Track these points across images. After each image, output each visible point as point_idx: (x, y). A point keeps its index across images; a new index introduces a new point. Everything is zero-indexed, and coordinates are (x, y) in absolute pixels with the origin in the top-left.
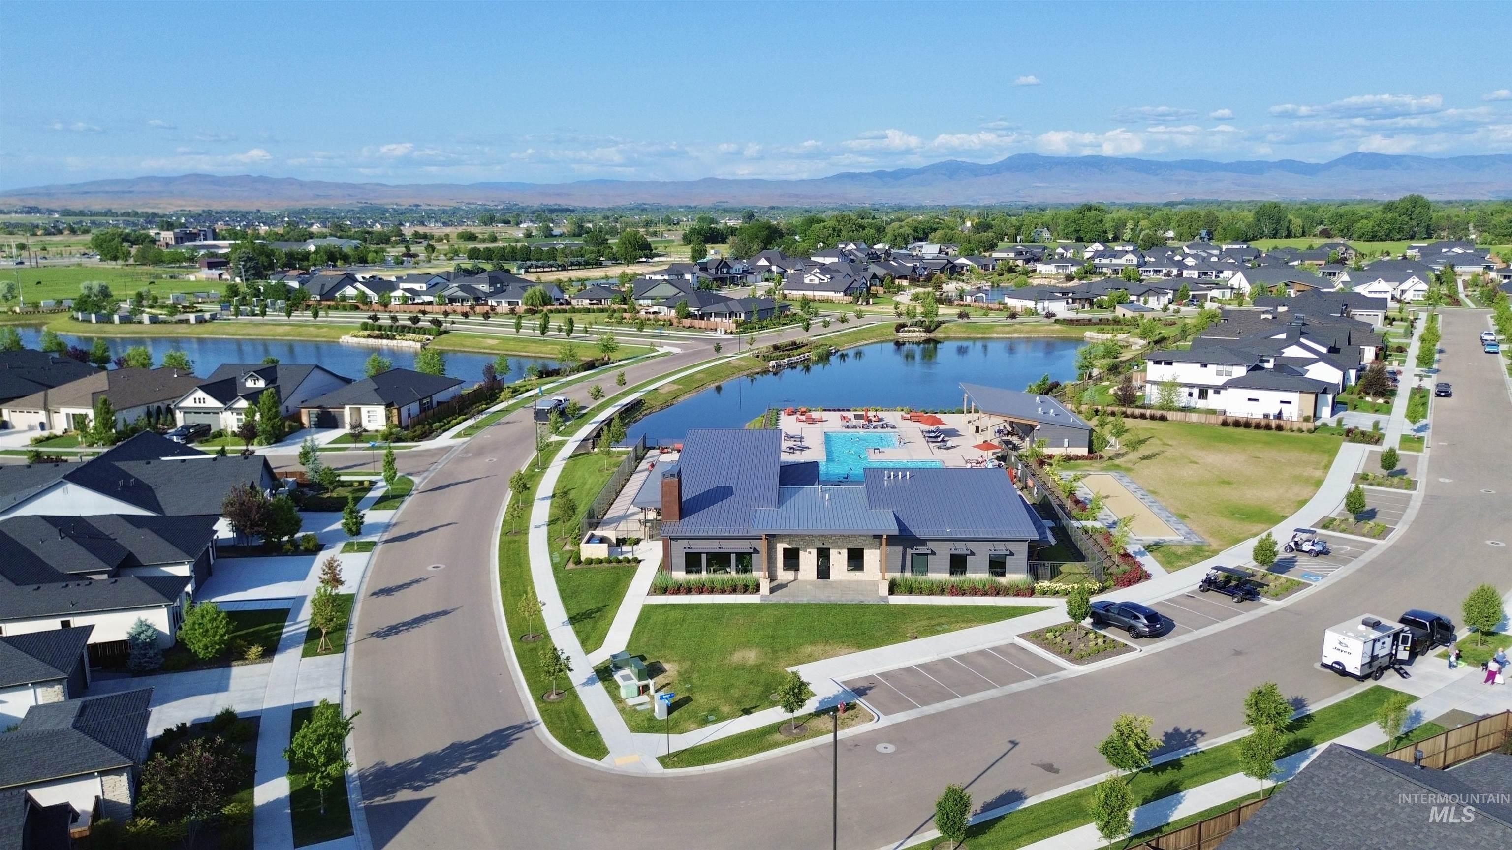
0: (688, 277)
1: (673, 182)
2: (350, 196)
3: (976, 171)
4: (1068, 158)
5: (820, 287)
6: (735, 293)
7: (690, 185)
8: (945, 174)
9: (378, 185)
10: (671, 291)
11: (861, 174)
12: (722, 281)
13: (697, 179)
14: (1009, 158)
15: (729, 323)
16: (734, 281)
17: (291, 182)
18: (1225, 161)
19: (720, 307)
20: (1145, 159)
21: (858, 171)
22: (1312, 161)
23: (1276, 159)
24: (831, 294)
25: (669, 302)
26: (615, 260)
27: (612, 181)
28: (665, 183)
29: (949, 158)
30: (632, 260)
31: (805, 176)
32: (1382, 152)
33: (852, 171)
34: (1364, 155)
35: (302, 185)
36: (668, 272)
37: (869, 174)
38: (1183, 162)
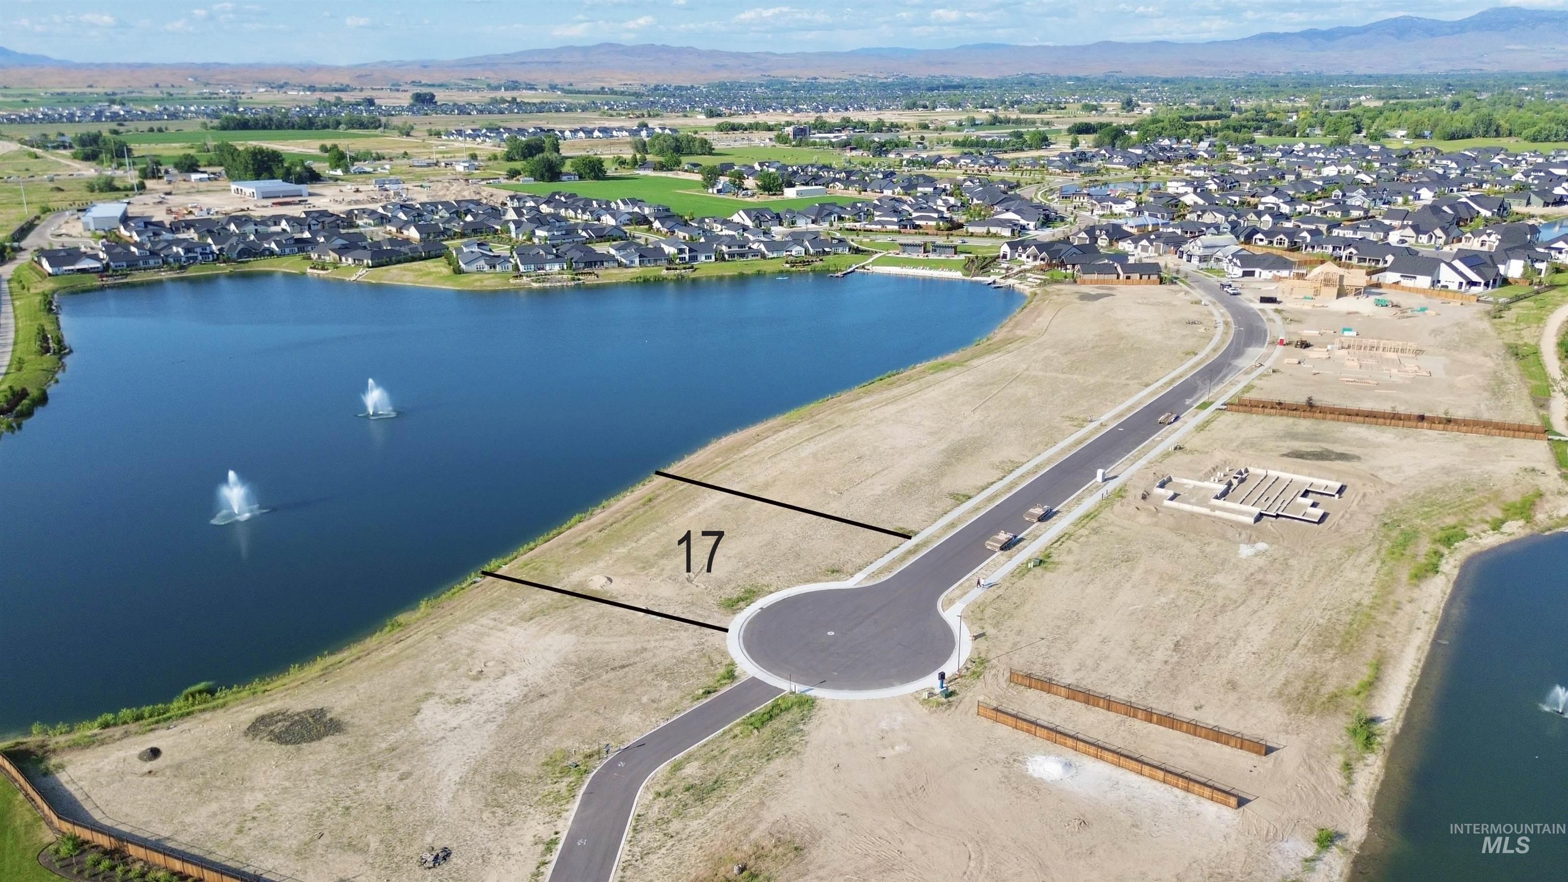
0: (1067, 159)
3: (1433, 29)
5: (1119, 163)
6: (1082, 165)
10: (1060, 164)
12: (1081, 160)
14: (1481, 13)
15: (1078, 174)
16: (1086, 160)
19: (1076, 169)
24: (1122, 167)
25: (1059, 167)
26: (1030, 147)
30: (1039, 148)
36: (1059, 156)
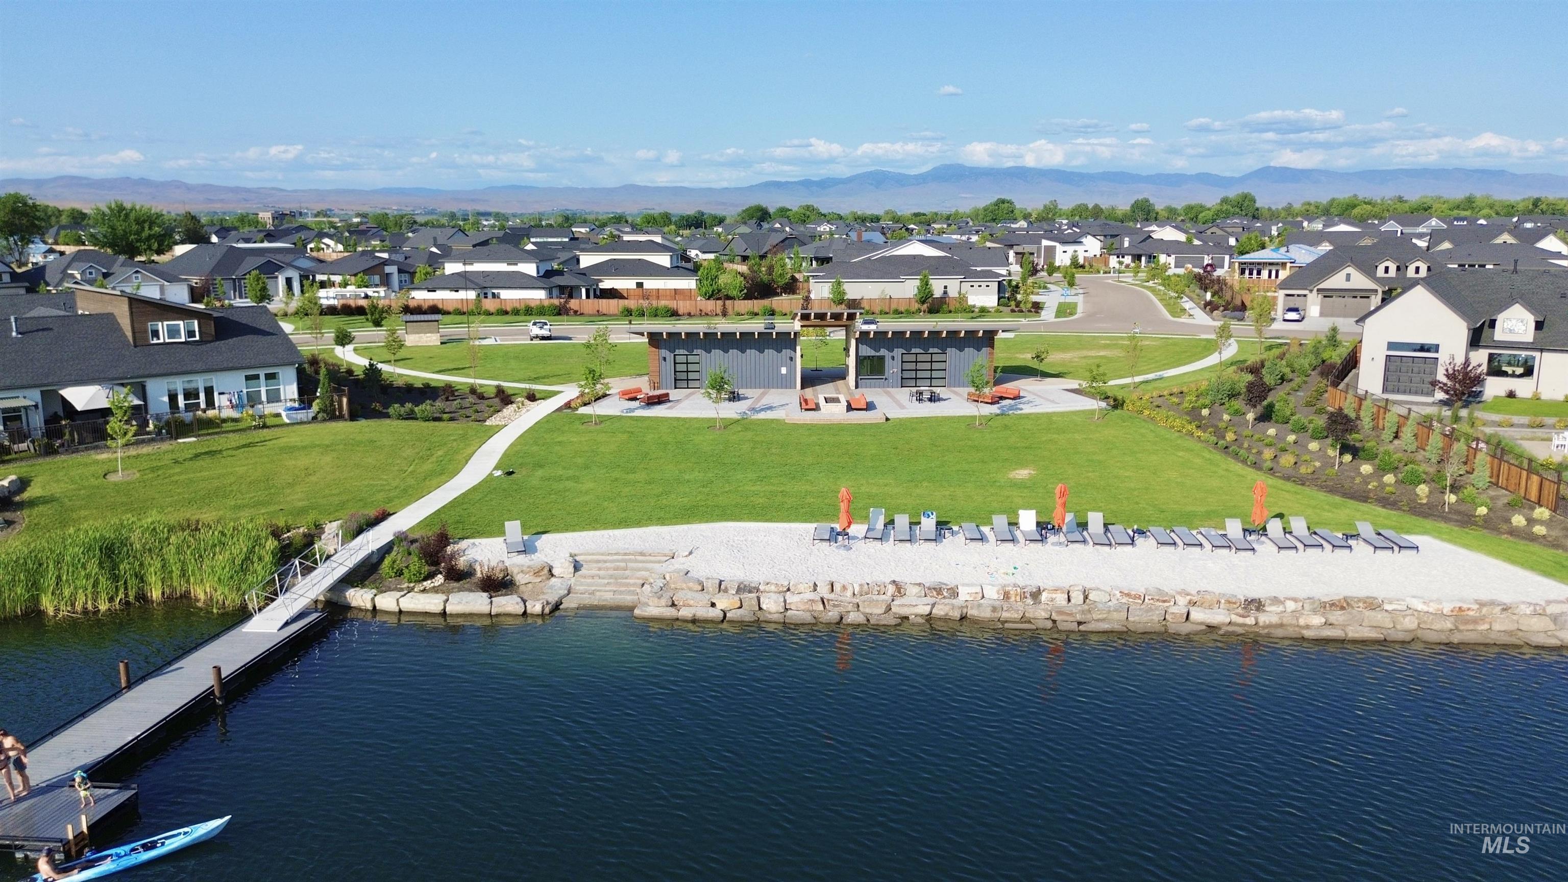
1: (592, 189)
2: (245, 200)
3: (901, 181)
4: (992, 169)
7: (610, 192)
8: (872, 184)
9: (273, 189)
11: (787, 183)
13: (618, 186)
14: (935, 169)
17: (178, 185)
18: (1144, 174)
20: (1068, 170)
21: (783, 180)
22: (1228, 174)
23: (1193, 172)
27: (526, 187)
28: (583, 190)
29: (872, 169)
31: (725, 184)
32: (1292, 166)
33: (778, 179)
34: (1275, 168)
35: (189, 188)
37: (792, 183)
38: (1104, 173)
